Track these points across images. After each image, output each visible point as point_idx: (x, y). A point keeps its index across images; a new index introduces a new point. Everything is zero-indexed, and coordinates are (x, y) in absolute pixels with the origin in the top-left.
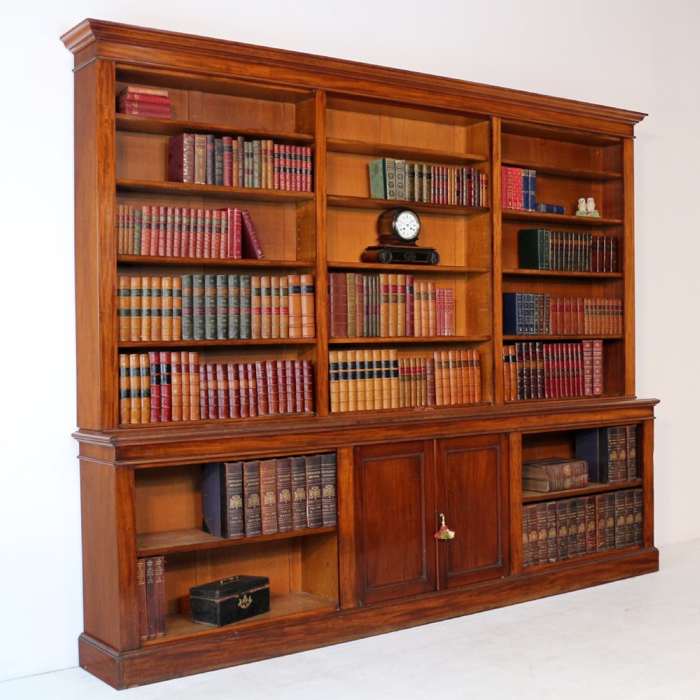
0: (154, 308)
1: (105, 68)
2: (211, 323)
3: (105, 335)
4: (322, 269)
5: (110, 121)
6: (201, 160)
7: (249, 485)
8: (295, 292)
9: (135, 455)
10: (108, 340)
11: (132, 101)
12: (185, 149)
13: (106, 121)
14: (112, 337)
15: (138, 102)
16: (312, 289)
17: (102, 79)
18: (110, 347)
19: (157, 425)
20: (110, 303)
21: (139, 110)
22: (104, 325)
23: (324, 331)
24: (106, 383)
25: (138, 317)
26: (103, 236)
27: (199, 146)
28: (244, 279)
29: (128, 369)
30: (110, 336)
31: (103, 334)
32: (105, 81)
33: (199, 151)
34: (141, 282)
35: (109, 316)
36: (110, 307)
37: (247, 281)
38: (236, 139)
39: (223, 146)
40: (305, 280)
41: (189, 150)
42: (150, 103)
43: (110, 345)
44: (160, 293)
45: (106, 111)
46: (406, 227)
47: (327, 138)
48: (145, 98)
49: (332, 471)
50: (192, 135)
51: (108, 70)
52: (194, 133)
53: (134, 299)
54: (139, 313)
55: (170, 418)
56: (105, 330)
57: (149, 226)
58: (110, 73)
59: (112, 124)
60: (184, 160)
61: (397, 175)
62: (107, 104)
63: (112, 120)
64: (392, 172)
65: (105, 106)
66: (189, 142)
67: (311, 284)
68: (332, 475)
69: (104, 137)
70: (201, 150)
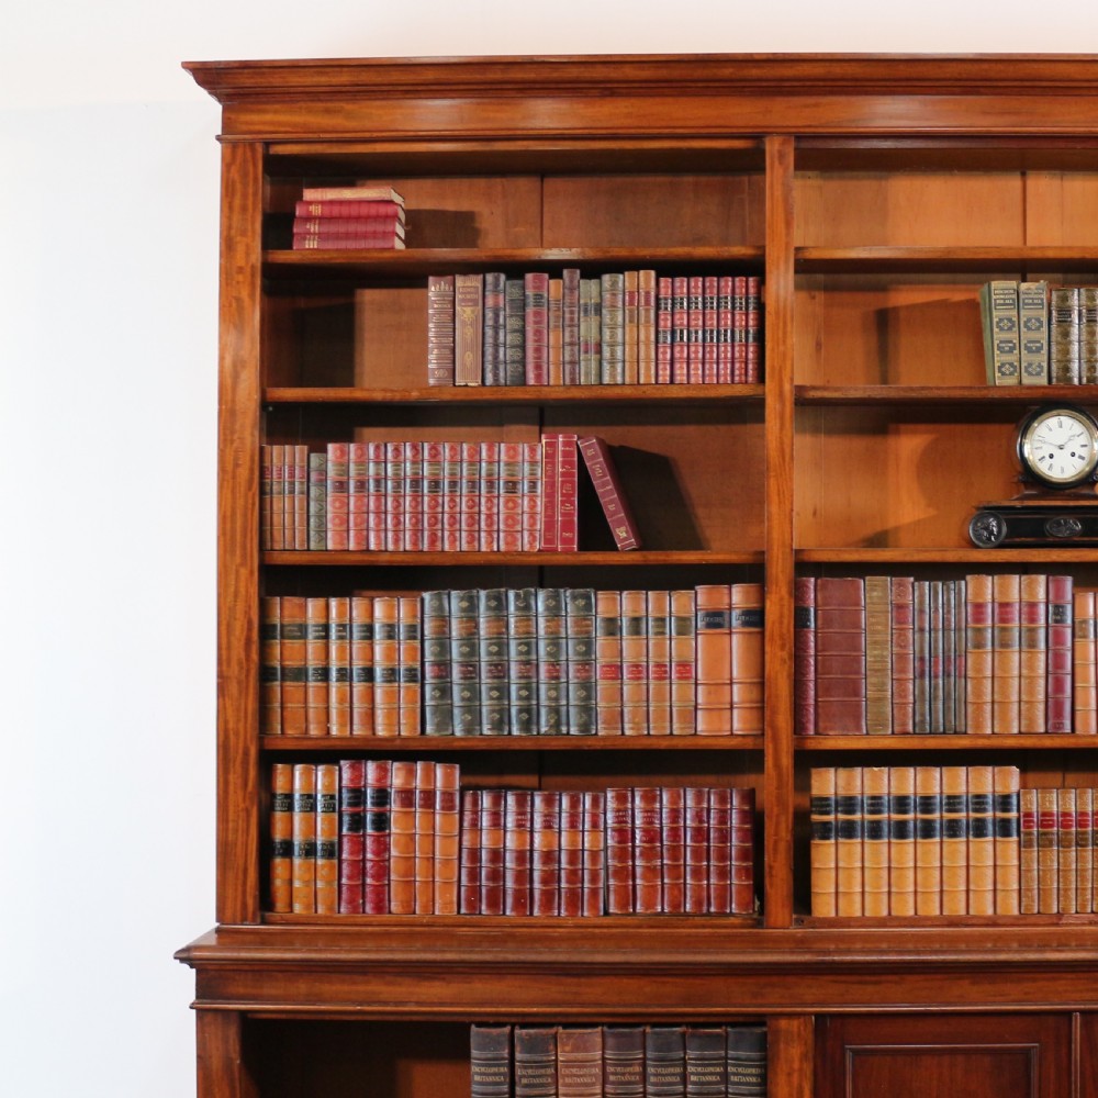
0: (358, 664)
1: (239, 160)
2: (491, 698)
3: (231, 725)
4: (780, 570)
5: (248, 270)
6: (469, 331)
7: (524, 1081)
8: (709, 625)
9: (241, 990)
10: (237, 734)
11: (309, 218)
12: (431, 311)
13: (240, 270)
14: (245, 728)
15: (321, 219)
16: (755, 618)
17: (233, 182)
18: (240, 751)
19: (351, 920)
20: (243, 656)
21: (322, 236)
22: (228, 703)
23: (784, 721)
24: (231, 825)
25: (319, 684)
26: (229, 514)
27: (463, 300)
28: (574, 598)
29: (289, 797)
30: (241, 725)
31: (226, 722)
32: (238, 186)
33: (465, 313)
34: (327, 607)
35: (239, 683)
36: (240, 663)
37: (581, 602)
38: (560, 276)
39: (524, 294)
40: (738, 596)
41: (440, 312)
42: (348, 219)
43: (241, 745)
44: (369, 631)
45: (240, 249)
46: (1056, 452)
47: (798, 249)
48: (336, 211)
49: (754, 1071)
50: (450, 278)
51: (245, 161)
52: (453, 274)
53: (313, 645)
54: (324, 674)
55: (380, 907)
56: (230, 712)
57: (342, 486)
58: (251, 169)
59: (253, 275)
60: (431, 334)
61: (1023, 319)
62: (243, 233)
63: (253, 267)
64: (1007, 313)
65: (239, 238)
66: (440, 295)
67: (753, 605)
68: (754, 1080)
69: (234, 305)
70: (468, 310)
